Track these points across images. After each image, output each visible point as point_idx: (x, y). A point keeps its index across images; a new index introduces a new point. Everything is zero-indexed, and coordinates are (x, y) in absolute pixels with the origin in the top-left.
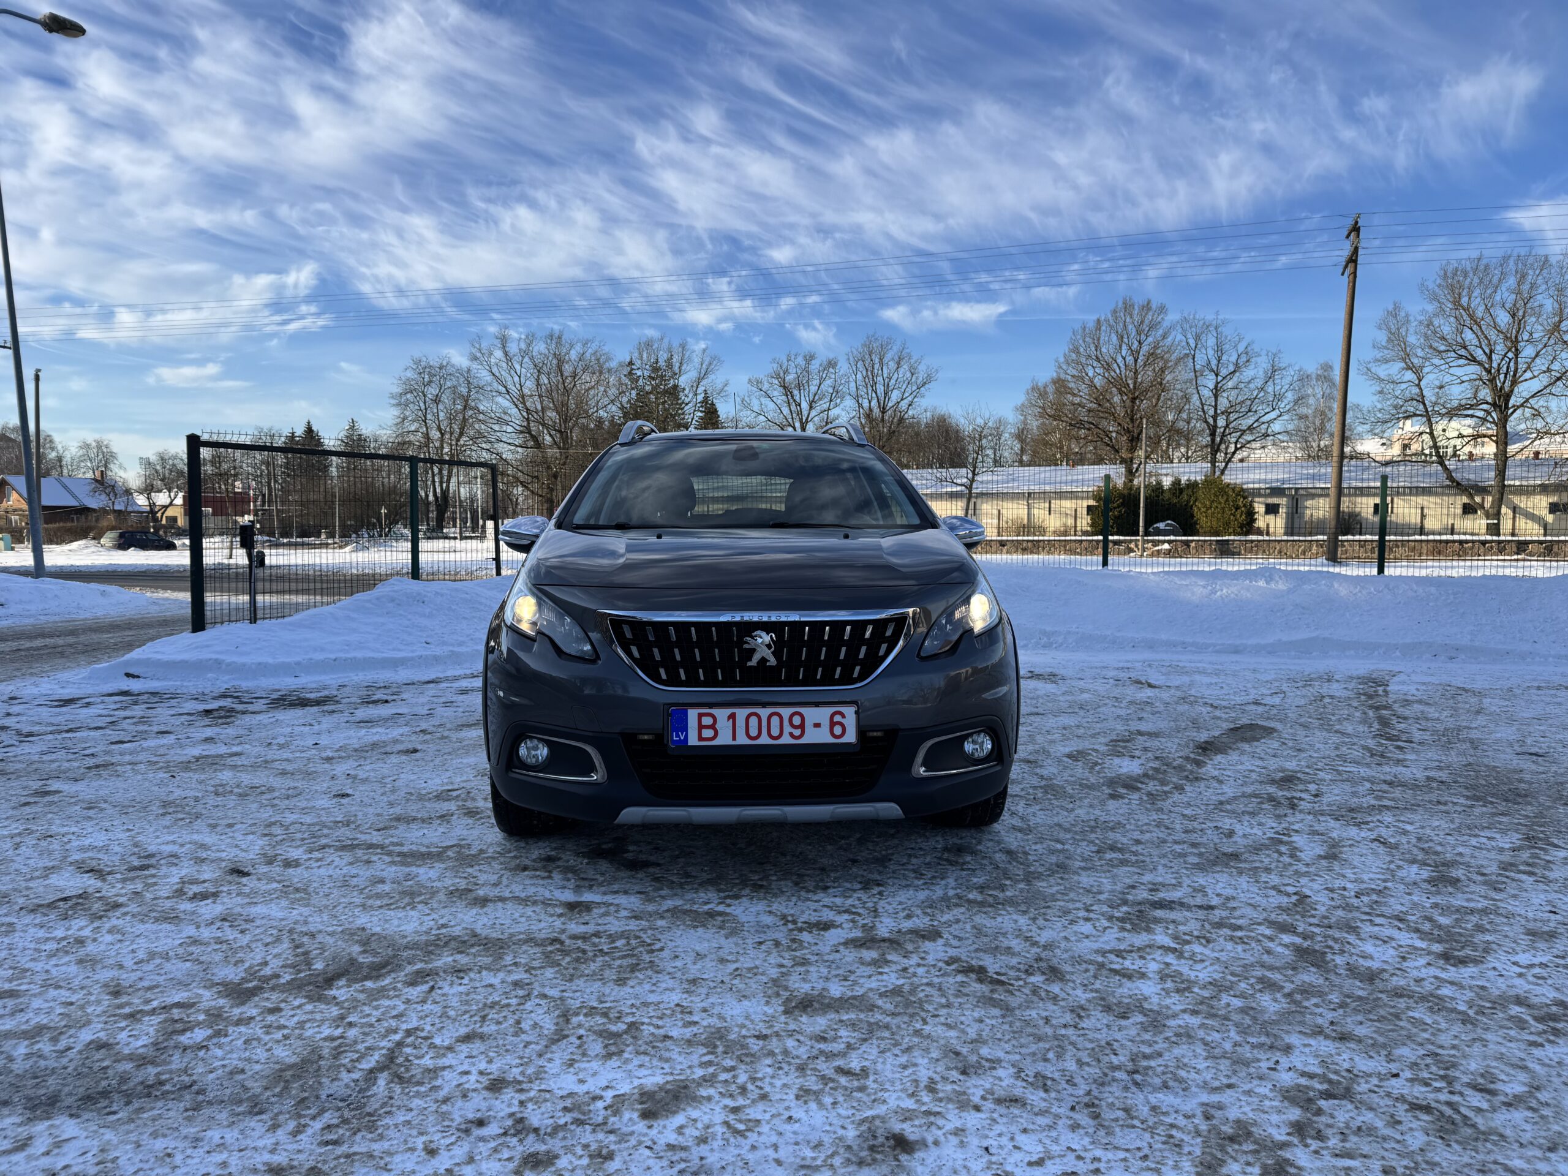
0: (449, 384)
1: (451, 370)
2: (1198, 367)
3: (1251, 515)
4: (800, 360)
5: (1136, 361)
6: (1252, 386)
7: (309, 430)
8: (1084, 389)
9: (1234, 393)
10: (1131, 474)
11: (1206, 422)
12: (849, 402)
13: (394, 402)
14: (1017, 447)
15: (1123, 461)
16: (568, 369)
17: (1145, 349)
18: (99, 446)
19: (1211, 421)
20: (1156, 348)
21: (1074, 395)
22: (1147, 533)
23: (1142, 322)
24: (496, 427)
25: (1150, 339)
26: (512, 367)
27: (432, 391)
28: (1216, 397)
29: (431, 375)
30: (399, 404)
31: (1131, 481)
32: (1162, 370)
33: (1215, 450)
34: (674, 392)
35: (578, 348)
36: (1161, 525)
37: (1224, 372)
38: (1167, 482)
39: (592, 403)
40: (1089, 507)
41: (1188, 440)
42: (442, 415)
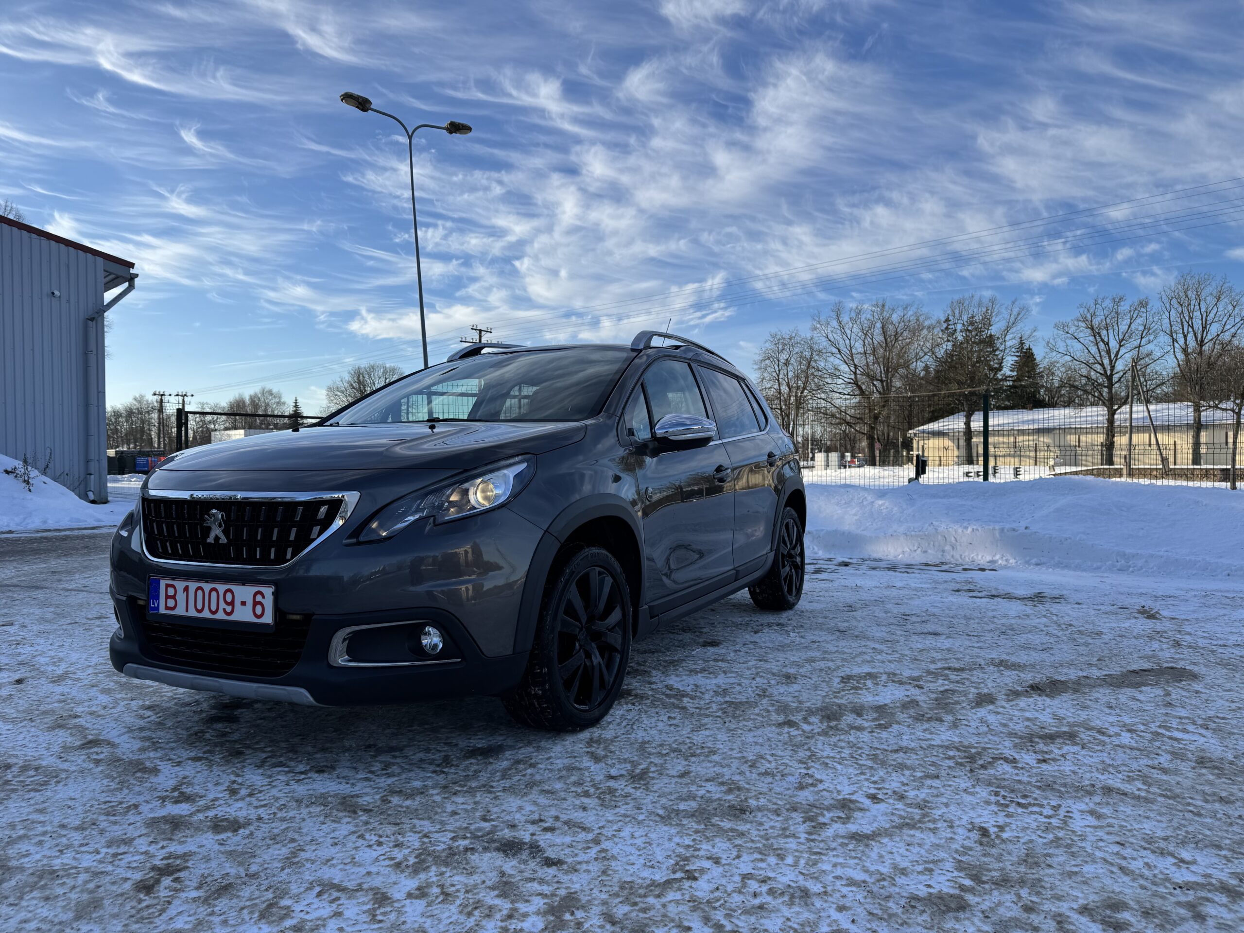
0: (797, 350)
1: (798, 339)
4: (1108, 303)
12: (1163, 339)
13: (756, 367)
16: (891, 330)
24: (829, 380)
26: (844, 333)
27: (783, 357)
29: (784, 345)
30: (760, 369)
35: (900, 312)
39: (911, 355)
42: (791, 374)
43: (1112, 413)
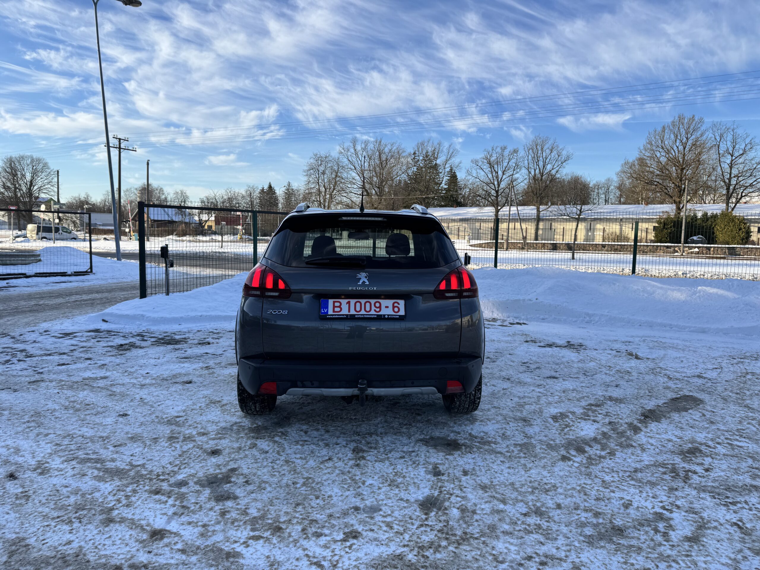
0: (329, 165)
1: (331, 159)
2: (721, 152)
3: (748, 233)
4: (499, 150)
5: (684, 148)
6: (753, 162)
7: (270, 187)
8: (654, 165)
9: (741, 166)
10: (679, 209)
11: (724, 182)
12: (524, 171)
13: (305, 174)
14: (618, 193)
15: (675, 202)
16: (384, 157)
17: (690, 142)
18: (182, 193)
19: (727, 181)
20: (696, 141)
21: (649, 167)
22: (686, 242)
23: (689, 127)
24: (349, 186)
25: (693, 137)
26: (358, 157)
27: (321, 169)
28: (731, 168)
29: (322, 161)
30: (307, 175)
31: (679, 213)
32: (700, 154)
33: (729, 197)
34: (436, 167)
35: (389, 147)
36: (695, 238)
37: (736, 154)
38: (699, 215)
39: (394, 173)
40: (654, 227)
41: (715, 191)
42: (326, 180)
43: (497, 211)
